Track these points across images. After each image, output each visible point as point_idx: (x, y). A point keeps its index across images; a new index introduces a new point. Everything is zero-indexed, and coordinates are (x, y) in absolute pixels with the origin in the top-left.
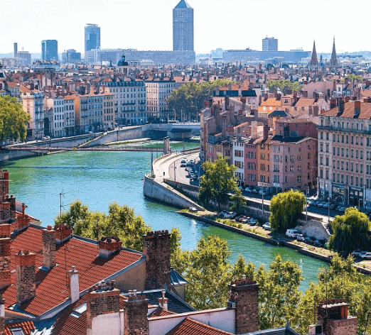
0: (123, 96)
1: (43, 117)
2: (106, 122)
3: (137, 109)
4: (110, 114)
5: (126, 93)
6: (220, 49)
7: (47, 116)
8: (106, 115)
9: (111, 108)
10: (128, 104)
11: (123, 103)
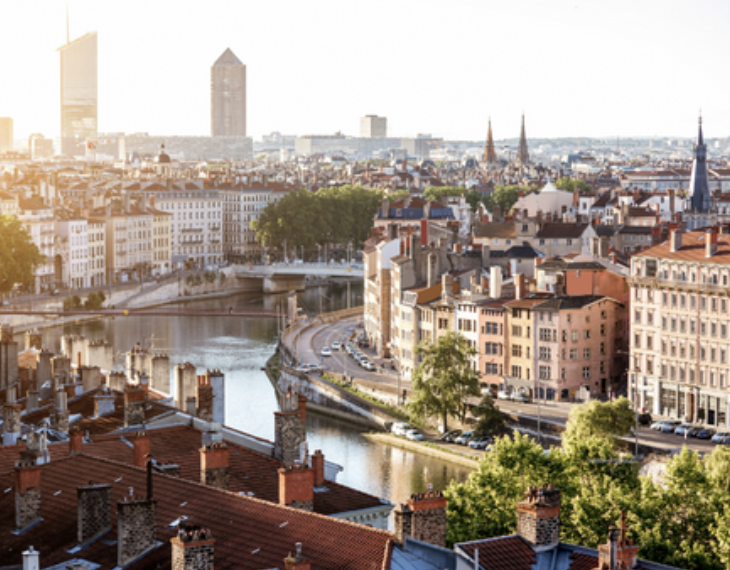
0: (182, 216)
1: (53, 255)
2: (157, 263)
3: (205, 239)
4: (164, 249)
5: (188, 210)
6: (278, 134)
7: (59, 252)
8: (158, 249)
9: (164, 236)
10: (189, 231)
11: (182, 227)
